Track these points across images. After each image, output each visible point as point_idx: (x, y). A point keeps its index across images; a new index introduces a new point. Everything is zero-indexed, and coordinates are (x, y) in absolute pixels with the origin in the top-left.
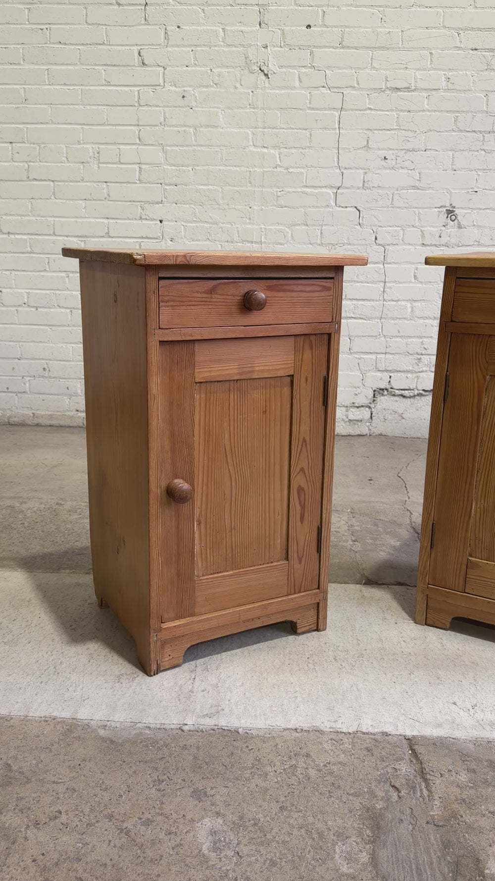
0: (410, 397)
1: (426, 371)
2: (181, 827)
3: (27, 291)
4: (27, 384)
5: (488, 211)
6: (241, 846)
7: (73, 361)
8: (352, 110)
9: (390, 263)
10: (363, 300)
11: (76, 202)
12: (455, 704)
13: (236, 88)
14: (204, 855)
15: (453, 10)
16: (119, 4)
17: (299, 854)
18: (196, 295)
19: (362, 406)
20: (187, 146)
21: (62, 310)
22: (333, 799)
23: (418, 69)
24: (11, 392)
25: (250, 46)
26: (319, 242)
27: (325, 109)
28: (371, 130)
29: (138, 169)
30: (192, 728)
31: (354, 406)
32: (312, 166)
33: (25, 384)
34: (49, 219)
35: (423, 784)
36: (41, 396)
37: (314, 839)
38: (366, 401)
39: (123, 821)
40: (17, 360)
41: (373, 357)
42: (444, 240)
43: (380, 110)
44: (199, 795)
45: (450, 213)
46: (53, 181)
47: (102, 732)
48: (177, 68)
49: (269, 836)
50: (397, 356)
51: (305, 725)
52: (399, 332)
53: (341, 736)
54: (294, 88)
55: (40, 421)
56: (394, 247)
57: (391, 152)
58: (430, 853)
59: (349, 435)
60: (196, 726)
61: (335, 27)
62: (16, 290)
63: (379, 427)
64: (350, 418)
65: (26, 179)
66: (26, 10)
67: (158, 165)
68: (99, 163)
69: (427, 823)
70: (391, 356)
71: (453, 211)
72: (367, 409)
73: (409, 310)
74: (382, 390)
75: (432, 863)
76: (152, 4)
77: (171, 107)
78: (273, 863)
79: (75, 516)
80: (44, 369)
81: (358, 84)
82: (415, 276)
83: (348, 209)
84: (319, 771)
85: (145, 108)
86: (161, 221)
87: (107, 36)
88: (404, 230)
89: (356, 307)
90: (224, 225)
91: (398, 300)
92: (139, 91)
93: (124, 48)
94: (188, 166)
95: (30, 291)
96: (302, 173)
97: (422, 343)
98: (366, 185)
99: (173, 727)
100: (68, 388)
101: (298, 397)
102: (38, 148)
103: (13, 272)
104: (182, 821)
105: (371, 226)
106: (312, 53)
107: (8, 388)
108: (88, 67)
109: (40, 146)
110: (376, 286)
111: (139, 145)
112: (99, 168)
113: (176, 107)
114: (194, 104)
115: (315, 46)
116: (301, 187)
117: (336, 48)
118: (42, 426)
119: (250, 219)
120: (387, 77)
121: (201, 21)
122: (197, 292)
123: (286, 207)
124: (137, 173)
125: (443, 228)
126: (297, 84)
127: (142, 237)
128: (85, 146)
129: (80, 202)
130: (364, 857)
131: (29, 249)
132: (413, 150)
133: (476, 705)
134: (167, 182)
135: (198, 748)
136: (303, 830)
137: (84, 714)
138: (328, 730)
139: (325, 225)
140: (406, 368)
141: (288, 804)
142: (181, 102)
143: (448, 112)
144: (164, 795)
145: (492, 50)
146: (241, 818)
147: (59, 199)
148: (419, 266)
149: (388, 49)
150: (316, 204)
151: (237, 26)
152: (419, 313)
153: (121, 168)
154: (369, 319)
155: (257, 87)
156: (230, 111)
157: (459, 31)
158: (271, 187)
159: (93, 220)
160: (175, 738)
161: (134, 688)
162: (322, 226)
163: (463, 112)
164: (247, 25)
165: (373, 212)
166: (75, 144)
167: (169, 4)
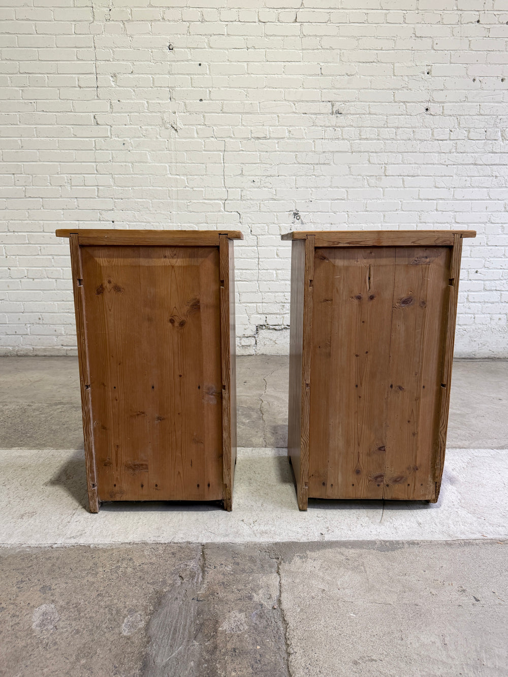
0: (279, 330)
2: (24, 611)
3: (27, 268)
4: (29, 329)
5: (319, 213)
6: (60, 622)
7: (58, 313)
8: (231, 151)
9: (261, 246)
10: (246, 269)
11: (57, 211)
12: (243, 521)
13: (157, 138)
14: (31, 629)
15: (289, 90)
16: (80, 87)
17: (98, 625)
19: (250, 336)
20: (127, 174)
21: (50, 280)
22: (136, 587)
23: (270, 126)
24: (18, 335)
25: (164, 112)
27: (214, 151)
28: (243, 164)
29: (96, 189)
30: (59, 546)
31: (244, 336)
32: (208, 187)
33: (27, 329)
34: (40, 222)
35: (201, 574)
36: (38, 336)
37: (112, 614)
38: (252, 334)
40: (21, 314)
41: (255, 305)
43: (249, 151)
44: (45, 589)
45: (295, 214)
46: (42, 198)
48: (119, 126)
49: (82, 614)
50: (270, 304)
51: (137, 540)
52: (269, 289)
53: (158, 546)
54: (193, 138)
55: (38, 353)
56: (263, 236)
57: (257, 177)
58: (187, 619)
59: (243, 355)
60: (63, 544)
61: (218, 100)
62: (20, 268)
63: (261, 349)
64: (242, 344)
65: (24, 197)
66: (21, 91)
67: (109, 186)
68: (71, 186)
69: (193, 599)
70: (265, 304)
71: (297, 214)
72: (253, 338)
73: (275, 275)
74: (262, 326)
75: (185, 626)
76: (101, 87)
77: (116, 150)
78: (78, 632)
79: (37, 413)
80: (39, 319)
81: (234, 135)
82: (277, 254)
83: (233, 213)
84: (134, 569)
85: (100, 151)
86: (113, 222)
87: (73, 106)
88: (268, 226)
89: (242, 274)
90: (154, 224)
91: (268, 269)
92: (95, 141)
93: (84, 114)
94: (129, 187)
95: (29, 268)
96: (202, 191)
97: (284, 295)
98: (242, 198)
99: (46, 545)
100: (55, 331)
103: (18, 257)
104: (26, 607)
105: (247, 223)
106: (204, 116)
107: (16, 332)
108: (62, 126)
109: (32, 176)
110: (253, 260)
111: (97, 174)
112: (71, 189)
113: (119, 150)
114: (131, 148)
115: (205, 112)
116: (201, 200)
117: (219, 113)
118: (39, 356)
119: (171, 220)
120: (251, 131)
123: (193, 212)
124: (96, 191)
125: (292, 224)
126: (196, 135)
128: (62, 175)
129: (60, 211)
130: (142, 625)
131: (27, 242)
132: (271, 176)
133: (256, 521)
134: (115, 197)
135: (58, 559)
136: (107, 609)
138: (151, 542)
139: (219, 223)
140: (275, 312)
141: (104, 592)
142: (122, 147)
143: (291, 152)
144: (21, 591)
145: (316, 114)
146: (68, 603)
147: (46, 209)
148: (279, 248)
149: (251, 113)
150: (212, 210)
151: (155, 100)
152: (280, 277)
153: (86, 189)
154: (251, 281)
155: (170, 137)
156: (154, 152)
157: (294, 102)
158: (183, 199)
159: (69, 222)
160: (45, 553)
161: (30, 521)
162: (217, 223)
163: (300, 151)
164: (162, 100)
165: (248, 215)
166: (55, 174)
167: (112, 87)
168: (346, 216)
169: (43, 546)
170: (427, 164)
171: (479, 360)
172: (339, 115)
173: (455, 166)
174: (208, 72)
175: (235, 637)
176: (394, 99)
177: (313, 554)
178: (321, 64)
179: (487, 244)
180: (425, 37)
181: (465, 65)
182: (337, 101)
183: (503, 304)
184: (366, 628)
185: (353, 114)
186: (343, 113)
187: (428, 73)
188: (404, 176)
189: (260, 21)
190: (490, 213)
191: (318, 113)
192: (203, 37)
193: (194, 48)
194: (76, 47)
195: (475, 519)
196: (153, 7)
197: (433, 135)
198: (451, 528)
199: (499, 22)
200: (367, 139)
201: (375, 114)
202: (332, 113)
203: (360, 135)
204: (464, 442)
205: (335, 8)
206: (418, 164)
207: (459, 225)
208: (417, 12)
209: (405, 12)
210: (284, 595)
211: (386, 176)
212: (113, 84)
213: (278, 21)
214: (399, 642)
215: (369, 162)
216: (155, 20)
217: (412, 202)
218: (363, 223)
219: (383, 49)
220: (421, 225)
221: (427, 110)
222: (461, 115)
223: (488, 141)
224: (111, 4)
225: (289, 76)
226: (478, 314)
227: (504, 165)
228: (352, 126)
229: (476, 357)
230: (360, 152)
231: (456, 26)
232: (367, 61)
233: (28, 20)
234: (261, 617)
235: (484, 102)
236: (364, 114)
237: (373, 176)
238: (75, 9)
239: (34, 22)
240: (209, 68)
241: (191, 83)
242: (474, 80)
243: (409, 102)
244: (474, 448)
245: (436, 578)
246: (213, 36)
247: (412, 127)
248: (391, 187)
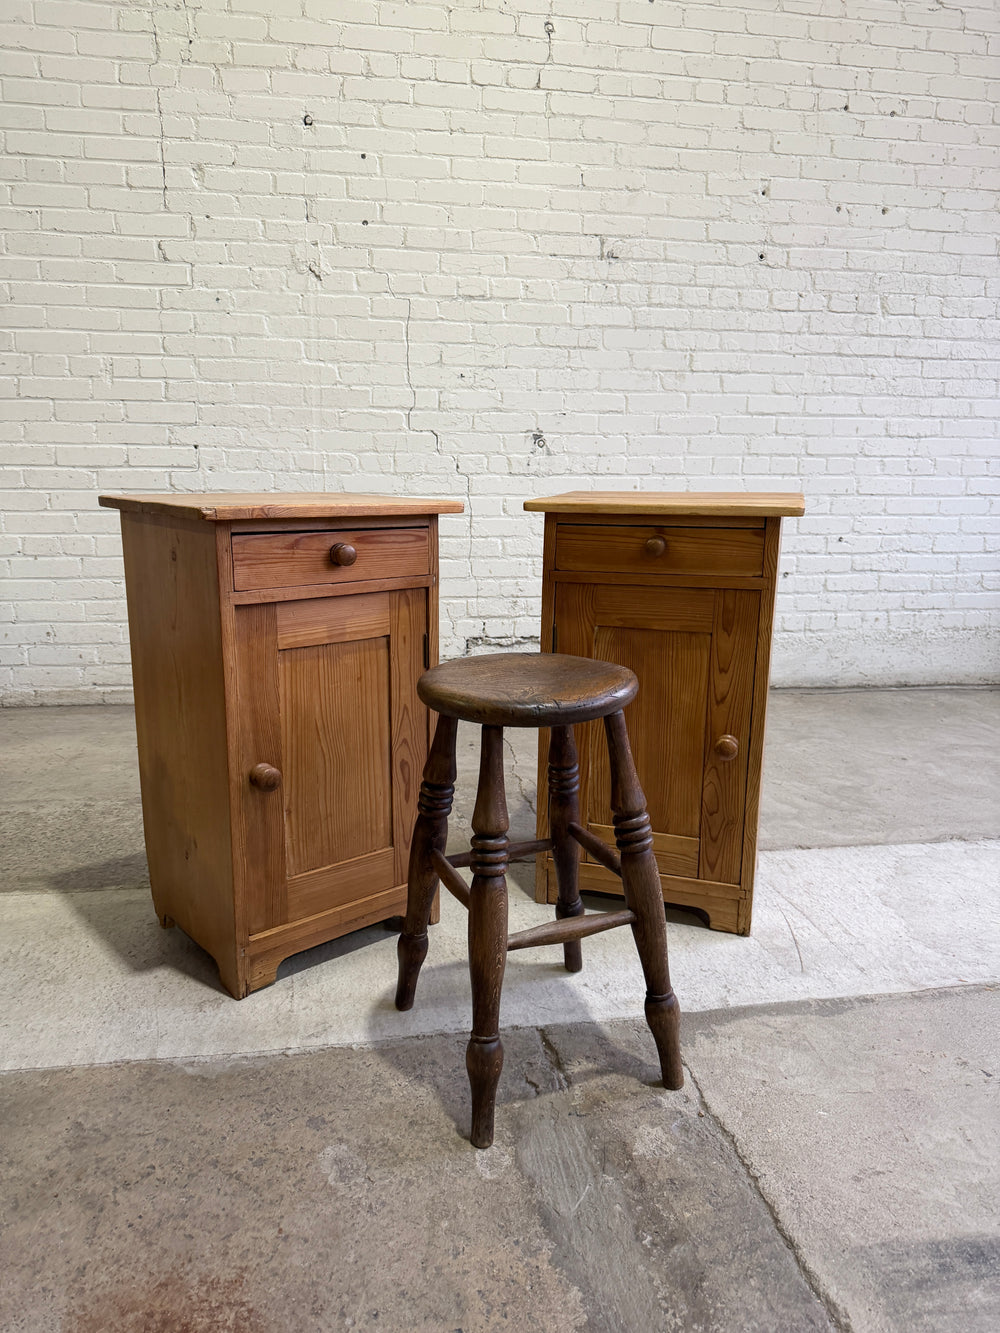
0: (507, 647)
1: (524, 616)
2: (300, 1161)
3: (22, 536)
4: (26, 654)
5: (578, 435)
6: (372, 1171)
7: (86, 622)
8: (421, 319)
9: (475, 494)
10: (448, 537)
11: (85, 424)
12: (586, 985)
13: (282, 290)
14: (331, 1187)
15: (526, 211)
16: (131, 187)
17: (437, 1168)
18: (276, 551)
20: (225, 357)
21: (70, 558)
23: (492, 275)
24: (4, 665)
25: (296, 242)
26: (392, 470)
27: (390, 318)
28: (444, 343)
29: (163, 385)
30: (297, 1051)
32: (379, 384)
33: (22, 654)
34: (49, 446)
35: (561, 1075)
36: (44, 668)
39: (231, 1165)
40: (11, 624)
41: (464, 601)
42: (533, 468)
43: (453, 321)
44: (315, 1123)
45: (537, 437)
46: (52, 399)
47: (190, 1070)
48: (208, 266)
49: (401, 1155)
50: (491, 600)
51: (428, 1032)
52: (490, 572)
54: (352, 293)
55: (46, 701)
56: (478, 476)
57: (468, 369)
58: (575, 1145)
60: (302, 1049)
61: (397, 224)
62: (7, 536)
65: (15, 396)
66: (9, 189)
67: (190, 379)
68: (113, 377)
69: (569, 1114)
70: (483, 600)
71: (540, 436)
73: (500, 548)
74: (476, 639)
75: (578, 1155)
76: (173, 189)
77: (202, 311)
78: (409, 1183)
80: (48, 633)
81: (426, 290)
82: (504, 509)
83: (423, 433)
85: (169, 312)
86: (196, 447)
87: (116, 224)
88: (487, 457)
90: (276, 451)
91: (488, 537)
92: (160, 291)
93: (140, 239)
94: (227, 381)
95: (27, 536)
96: (367, 392)
97: (517, 584)
98: (442, 406)
99: (274, 1053)
100: (81, 657)
101: (396, 659)
102: (30, 358)
104: (300, 1154)
105: (451, 452)
106: (370, 253)
108: (94, 261)
109: (33, 356)
110: (461, 520)
111: (164, 356)
112: (112, 382)
113: (209, 311)
114: (231, 308)
115: (374, 246)
116: (366, 408)
117: (399, 248)
118: (48, 706)
119: (308, 444)
120: (458, 283)
121: (236, 211)
122: (277, 548)
123: (350, 430)
124: (163, 389)
125: (531, 455)
126: (355, 288)
127: (173, 466)
128: (94, 356)
129: (91, 424)
131: (23, 484)
132: (493, 367)
133: (609, 985)
134: (201, 400)
135: (307, 1072)
136: (438, 1143)
137: (163, 1053)
139: (399, 451)
140: (500, 613)
141: (418, 1118)
142: (215, 306)
143: (528, 324)
144: (275, 1130)
145: (573, 257)
146: (368, 1141)
147: (62, 421)
148: (508, 498)
149: (457, 251)
150: (385, 427)
151: (279, 218)
152: (509, 550)
153: (142, 384)
154: (457, 558)
155: (307, 291)
156: (277, 317)
157: (535, 234)
158: (331, 406)
159: (108, 446)
160: (278, 1065)
161: (220, 1015)
162: (394, 452)
163: (546, 324)
164: (292, 218)
165: (452, 437)
166: (80, 354)
167: (194, 189)
168: (625, 441)
169: (268, 1054)
170: (761, 351)
171: (843, 690)
172: (612, 260)
173: (806, 357)
174: (378, 171)
175: (664, 1163)
176: (707, 236)
177: (722, 1029)
178: (584, 167)
179: (857, 491)
180: (759, 130)
181: (824, 183)
182: (610, 236)
183: (883, 594)
184: (850, 1128)
185: (638, 260)
186: (620, 256)
187: (763, 194)
188: (722, 372)
189: (473, 82)
190: (862, 439)
191: (578, 256)
192: (368, 105)
193: (351, 125)
194: (122, 109)
195: (940, 956)
196: (273, 41)
197: (771, 301)
198: (910, 973)
199: (880, 111)
200: (660, 305)
201: (675, 261)
202: (602, 257)
203: (649, 298)
204: (876, 833)
205: (607, 69)
206: (746, 351)
207: (812, 459)
208: (746, 84)
209: (726, 83)
210: (707, 1095)
211: (692, 371)
212: (196, 184)
213: (507, 84)
214: (905, 1143)
215: (665, 345)
216: (278, 67)
217: (737, 419)
218: (653, 455)
219: (690, 146)
220: (749, 458)
221: (762, 257)
222: (816, 269)
223: (860, 316)
224: (192, 30)
225: (526, 187)
226: (841, 611)
227: (886, 356)
228: (636, 281)
229: (839, 685)
230: (648, 328)
231: (808, 113)
232: (662, 166)
233: (23, 49)
234: (687, 1131)
235: (853, 248)
236: (656, 260)
237: (670, 371)
238: (119, 34)
239: (36, 55)
240: (381, 165)
241: (347, 189)
242: (839, 209)
243: (732, 243)
244: (895, 843)
245: (919, 1049)
246: (389, 106)
247: (737, 287)
248: (702, 391)
